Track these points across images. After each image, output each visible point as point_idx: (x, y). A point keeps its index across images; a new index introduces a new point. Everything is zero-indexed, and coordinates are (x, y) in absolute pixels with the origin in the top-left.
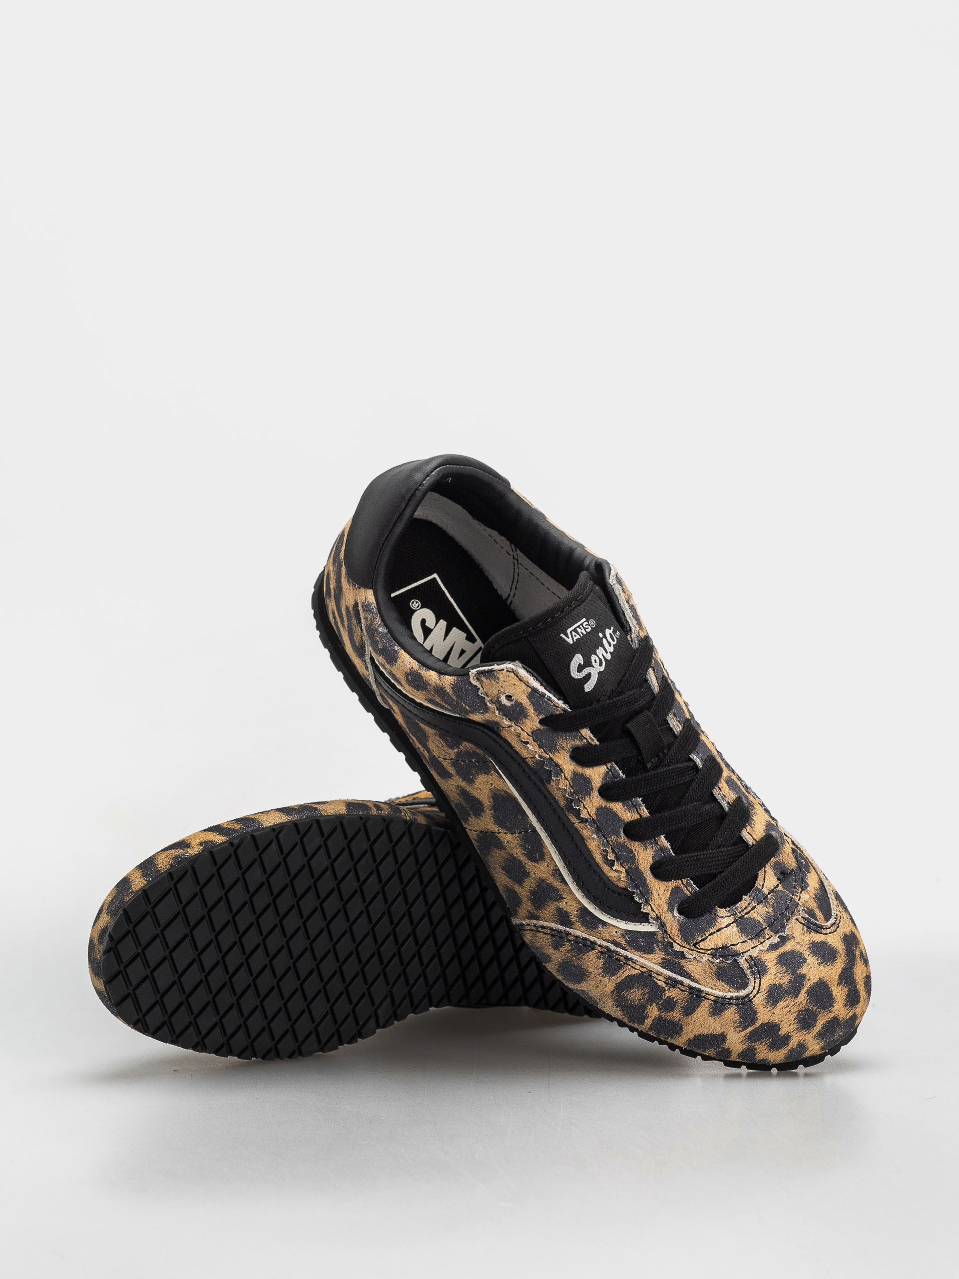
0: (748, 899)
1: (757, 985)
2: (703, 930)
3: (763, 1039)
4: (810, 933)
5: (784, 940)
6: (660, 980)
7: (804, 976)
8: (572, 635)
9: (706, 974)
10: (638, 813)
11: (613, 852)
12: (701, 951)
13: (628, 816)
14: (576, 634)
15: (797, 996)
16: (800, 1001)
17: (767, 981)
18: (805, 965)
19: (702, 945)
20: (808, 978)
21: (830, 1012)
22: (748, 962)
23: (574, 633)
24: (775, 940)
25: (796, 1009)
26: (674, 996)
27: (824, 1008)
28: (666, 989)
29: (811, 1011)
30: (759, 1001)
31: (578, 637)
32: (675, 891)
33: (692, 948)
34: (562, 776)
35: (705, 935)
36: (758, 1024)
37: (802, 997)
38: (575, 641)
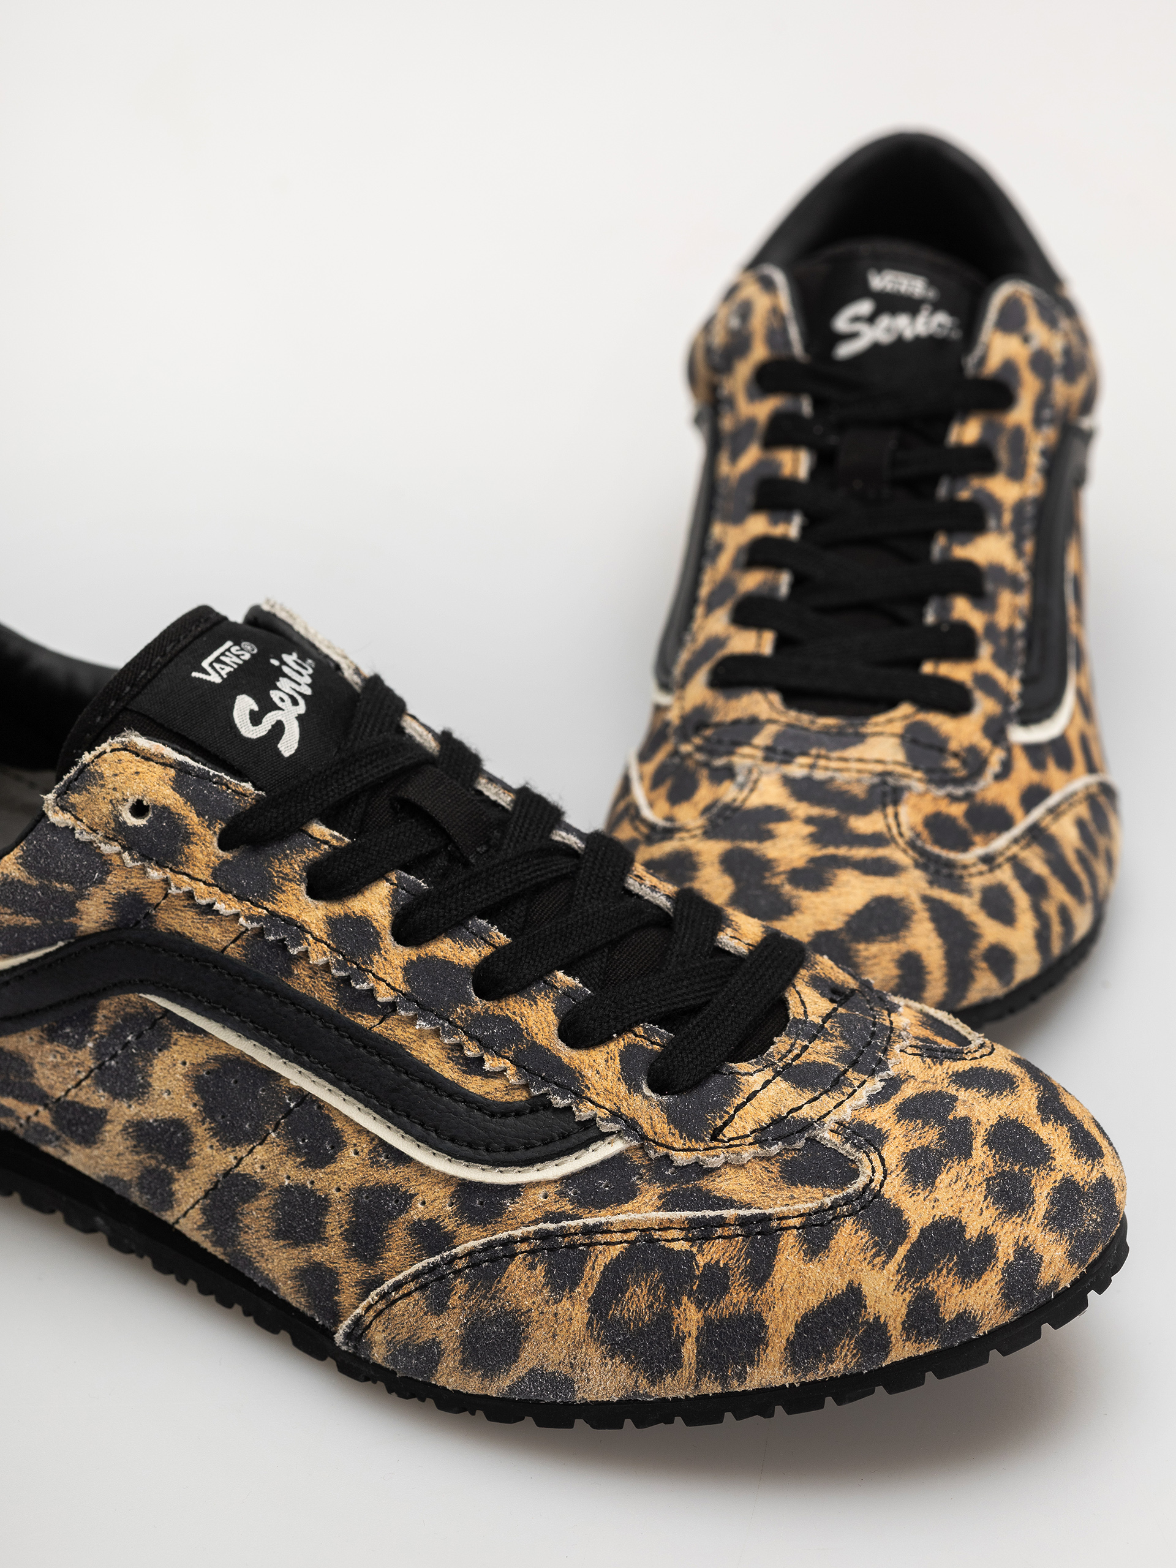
0: (786, 1039)
1: (877, 1163)
2: (720, 1106)
3: (938, 1261)
4: (941, 1064)
5: (893, 1085)
6: (673, 1240)
7: (966, 1120)
8: (213, 668)
9: (762, 1185)
10: (490, 944)
11: (471, 1038)
12: (732, 1143)
13: (470, 955)
14: (223, 666)
15: (968, 1155)
16: (979, 1162)
17: (893, 1152)
18: (958, 1104)
19: (729, 1132)
20: (974, 1121)
21: (1051, 1170)
22: (839, 1134)
23: (217, 666)
24: (875, 1085)
25: (978, 1178)
26: (716, 1257)
27: (1036, 1164)
28: (695, 1250)
29: (1012, 1175)
30: (895, 1189)
31: (228, 669)
32: (627, 1057)
33: (712, 1145)
34: (307, 939)
35: (727, 1113)
36: (914, 1234)
37: (981, 1153)
38: (225, 676)
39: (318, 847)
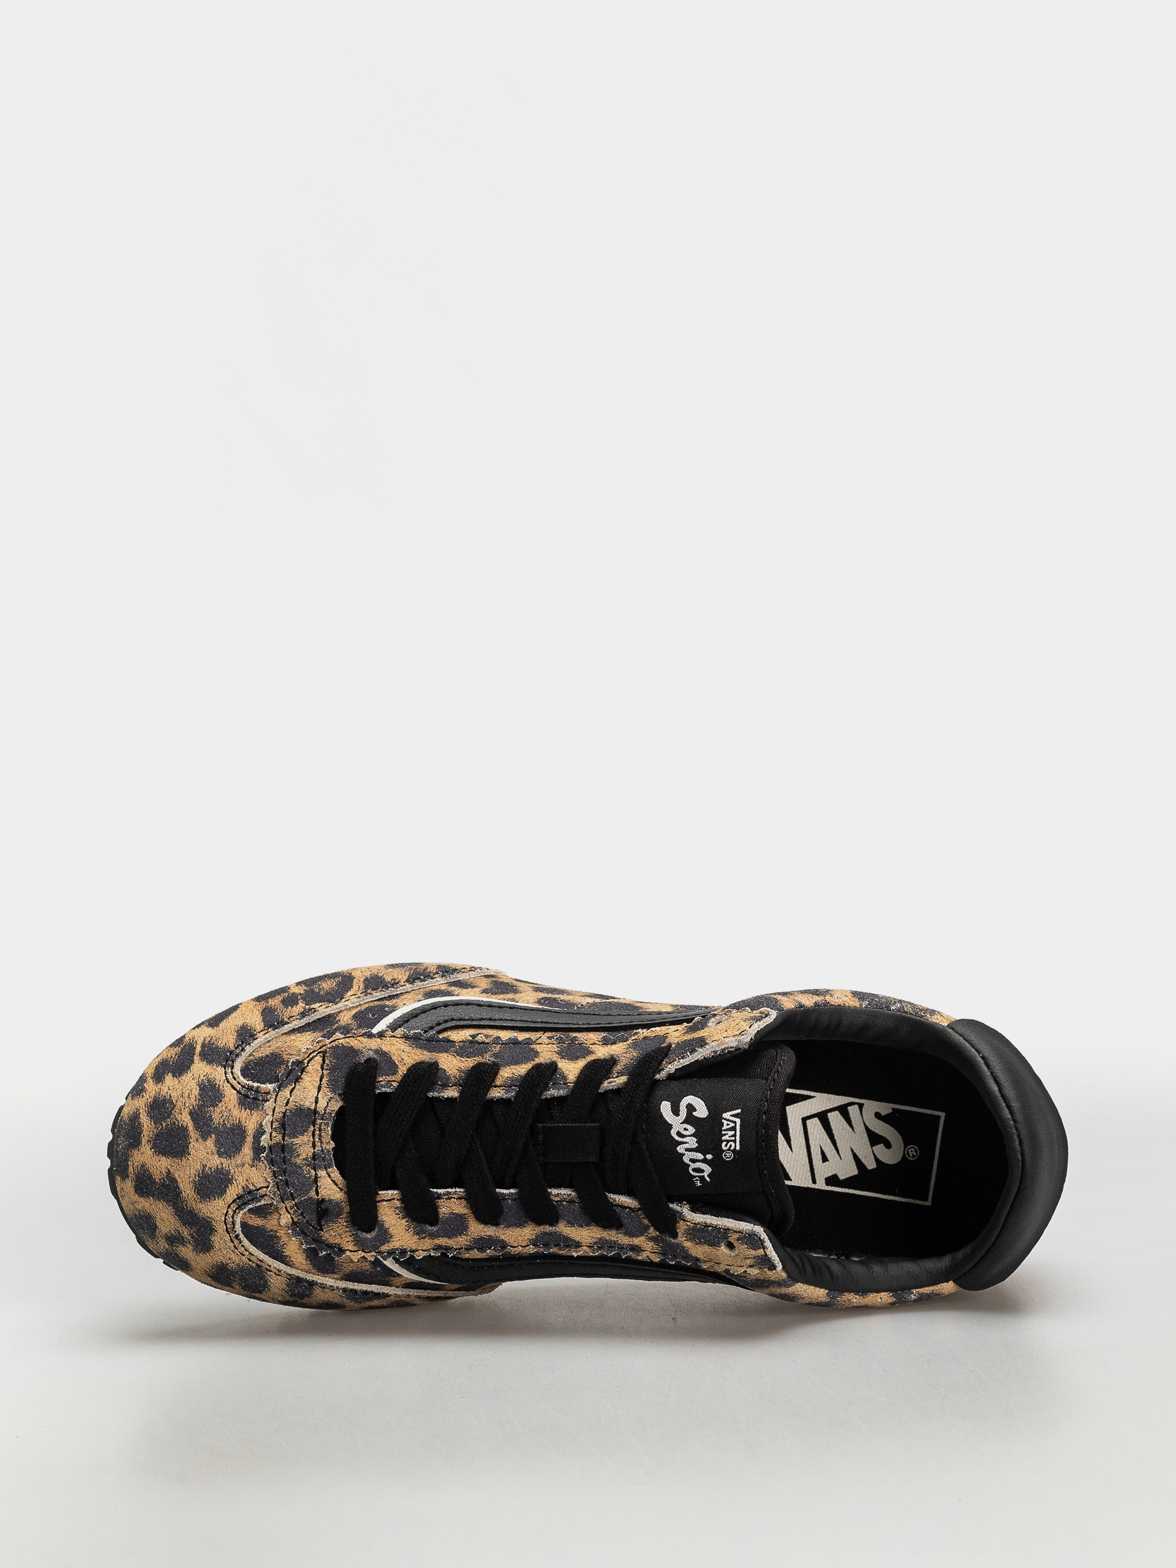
0: (327, 1147)
1: (234, 1083)
2: (332, 1070)
3: (179, 1057)
4: (243, 1188)
5: (258, 1149)
6: (321, 1006)
7: (205, 1139)
8: (732, 1122)
9: (288, 1046)
10: (501, 1086)
11: (483, 1043)
12: (314, 1054)
13: (506, 1073)
14: (729, 1127)
15: (191, 1114)
16: (184, 1114)
17: (231, 1096)
18: (214, 1149)
19: (319, 1059)
20: (200, 1140)
21: (148, 1141)
22: (264, 1093)
23: (732, 1125)
24: (265, 1140)
25: (179, 1104)
26: (294, 1008)
27: (157, 1135)
28: (307, 1007)
29: (164, 1119)
30: (218, 1073)
31: (725, 1127)
32: (393, 1068)
33: (324, 1048)
34: (600, 1042)
35: (326, 1070)
36: (196, 1058)
37: (185, 1119)
38: (723, 1121)
39: (618, 1073)
